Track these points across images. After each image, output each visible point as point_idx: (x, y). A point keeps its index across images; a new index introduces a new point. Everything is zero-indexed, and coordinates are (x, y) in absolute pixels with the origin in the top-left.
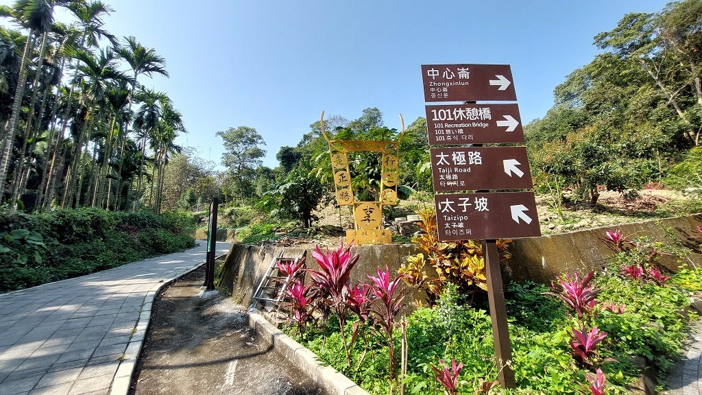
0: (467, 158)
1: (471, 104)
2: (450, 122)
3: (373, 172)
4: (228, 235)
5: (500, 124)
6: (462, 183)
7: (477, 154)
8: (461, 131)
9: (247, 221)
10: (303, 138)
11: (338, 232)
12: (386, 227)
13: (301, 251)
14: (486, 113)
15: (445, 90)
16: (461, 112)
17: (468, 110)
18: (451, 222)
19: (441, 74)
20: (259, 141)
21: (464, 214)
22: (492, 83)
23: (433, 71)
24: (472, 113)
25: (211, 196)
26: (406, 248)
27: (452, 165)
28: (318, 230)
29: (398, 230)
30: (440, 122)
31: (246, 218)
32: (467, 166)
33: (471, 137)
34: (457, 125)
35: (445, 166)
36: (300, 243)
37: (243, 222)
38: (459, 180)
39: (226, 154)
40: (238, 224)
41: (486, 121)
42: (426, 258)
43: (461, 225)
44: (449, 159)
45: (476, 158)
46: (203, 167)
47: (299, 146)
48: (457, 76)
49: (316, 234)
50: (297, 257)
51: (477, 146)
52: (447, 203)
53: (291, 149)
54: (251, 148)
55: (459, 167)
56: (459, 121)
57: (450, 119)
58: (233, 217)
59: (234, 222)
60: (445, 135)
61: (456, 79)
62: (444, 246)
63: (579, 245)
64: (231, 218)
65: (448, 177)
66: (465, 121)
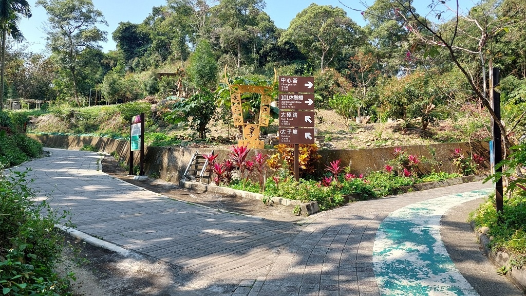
0: (292, 115)
1: (297, 93)
2: (287, 101)
3: (255, 104)
4: (70, 141)
5: (306, 102)
6: (289, 124)
7: (296, 113)
8: (291, 104)
9: (93, 125)
10: (151, 12)
11: (227, 141)
12: (261, 140)
13: (211, 151)
14: (301, 98)
15: (287, 87)
16: (292, 96)
17: (295, 96)
18: (284, 138)
19: (286, 80)
20: (99, 19)
21: (288, 135)
22: (306, 85)
23: (283, 79)
24: (296, 97)
25: (25, 87)
26: (272, 151)
27: (287, 118)
28: (213, 139)
29: (269, 142)
30: (284, 100)
31: (91, 122)
32: (291, 118)
33: (294, 107)
34: (290, 102)
35: (284, 118)
36: (204, 147)
37: (89, 127)
38: (288, 123)
39: (52, 33)
40: (81, 128)
41: (301, 101)
42: (281, 156)
43: (287, 139)
44: (286, 115)
45: (295, 115)
46: (10, 45)
47: (146, 23)
48: (292, 81)
49: (212, 142)
50: (209, 154)
51: (296, 110)
52: (283, 131)
53: (135, 26)
54: (88, 27)
55: (289, 118)
56: (291, 100)
57: (288, 99)
58: (73, 120)
59: (76, 126)
60: (285, 106)
61: (292, 83)
62: (289, 149)
63: (376, 155)
64: (70, 121)
65: (285, 122)
66: (293, 100)
